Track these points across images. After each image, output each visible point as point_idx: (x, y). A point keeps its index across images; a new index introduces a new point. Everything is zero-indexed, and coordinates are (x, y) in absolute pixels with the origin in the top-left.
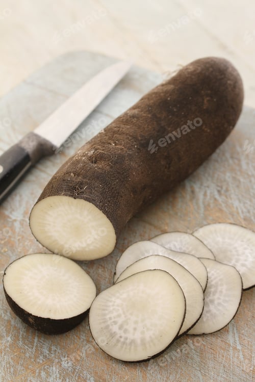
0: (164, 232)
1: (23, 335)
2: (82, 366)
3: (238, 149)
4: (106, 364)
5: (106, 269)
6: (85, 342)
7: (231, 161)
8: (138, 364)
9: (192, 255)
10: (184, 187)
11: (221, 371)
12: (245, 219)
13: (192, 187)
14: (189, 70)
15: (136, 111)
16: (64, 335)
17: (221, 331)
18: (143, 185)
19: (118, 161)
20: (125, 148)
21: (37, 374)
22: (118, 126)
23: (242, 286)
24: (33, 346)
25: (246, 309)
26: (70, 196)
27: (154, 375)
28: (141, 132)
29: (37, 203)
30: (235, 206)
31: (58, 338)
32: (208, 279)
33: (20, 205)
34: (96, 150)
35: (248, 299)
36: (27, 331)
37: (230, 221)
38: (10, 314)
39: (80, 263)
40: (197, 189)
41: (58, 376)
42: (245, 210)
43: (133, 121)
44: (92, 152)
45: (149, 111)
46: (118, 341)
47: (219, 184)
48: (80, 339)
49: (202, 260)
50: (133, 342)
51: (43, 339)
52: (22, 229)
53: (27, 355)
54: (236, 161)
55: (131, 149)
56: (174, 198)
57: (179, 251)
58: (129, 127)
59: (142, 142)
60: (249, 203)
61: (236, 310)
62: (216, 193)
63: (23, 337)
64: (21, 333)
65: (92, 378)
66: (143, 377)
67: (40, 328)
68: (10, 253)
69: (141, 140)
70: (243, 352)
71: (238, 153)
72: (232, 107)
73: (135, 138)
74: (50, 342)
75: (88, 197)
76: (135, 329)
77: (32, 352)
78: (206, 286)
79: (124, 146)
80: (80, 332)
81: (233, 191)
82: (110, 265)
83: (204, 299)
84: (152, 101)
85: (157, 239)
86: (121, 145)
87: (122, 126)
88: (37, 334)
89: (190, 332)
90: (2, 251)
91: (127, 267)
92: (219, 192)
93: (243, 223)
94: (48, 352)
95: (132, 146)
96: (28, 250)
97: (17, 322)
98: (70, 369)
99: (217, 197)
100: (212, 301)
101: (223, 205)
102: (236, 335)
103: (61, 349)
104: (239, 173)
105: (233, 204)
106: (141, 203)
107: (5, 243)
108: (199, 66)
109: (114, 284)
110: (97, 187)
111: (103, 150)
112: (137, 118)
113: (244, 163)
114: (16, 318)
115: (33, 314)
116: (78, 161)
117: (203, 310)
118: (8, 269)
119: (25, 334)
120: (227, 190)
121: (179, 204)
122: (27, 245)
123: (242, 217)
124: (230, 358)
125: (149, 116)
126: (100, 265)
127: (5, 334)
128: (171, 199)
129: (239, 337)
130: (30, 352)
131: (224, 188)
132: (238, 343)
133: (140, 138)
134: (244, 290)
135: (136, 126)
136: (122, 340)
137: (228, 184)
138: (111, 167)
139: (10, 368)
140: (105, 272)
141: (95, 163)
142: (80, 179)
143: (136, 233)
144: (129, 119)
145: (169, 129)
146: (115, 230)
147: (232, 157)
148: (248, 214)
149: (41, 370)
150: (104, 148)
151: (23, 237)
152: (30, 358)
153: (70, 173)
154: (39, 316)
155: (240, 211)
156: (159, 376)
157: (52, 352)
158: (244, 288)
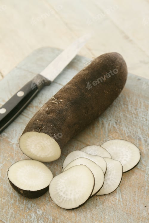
0: (87, 145)
1: (18, 200)
2: (47, 212)
3: (127, 99)
4: (58, 211)
5: (59, 166)
6: (48, 201)
7: (123, 106)
8: (73, 210)
9: (100, 157)
10: (98, 121)
11: (112, 211)
12: (128, 137)
13: (102, 121)
14: (96, 62)
15: (69, 86)
16: (38, 198)
17: (113, 193)
18: (73, 123)
19: (60, 112)
20: (64, 105)
21: (25, 217)
22: (60, 94)
23: (123, 171)
24: (23, 204)
25: (125, 182)
26: (37, 131)
27: (80, 215)
28: (72, 96)
29: (22, 135)
30: (124, 130)
31: (35, 200)
32: (107, 168)
33: (16, 136)
34: (49, 107)
35: (127, 177)
36: (21, 197)
37: (121, 138)
38: (12, 190)
39: (45, 163)
40: (105, 122)
41: (35, 217)
42: (128, 132)
43: (68, 91)
44: (47, 109)
45: (76, 85)
46: (63, 200)
47: (116, 119)
48: (46, 200)
49: (104, 159)
50: (70, 200)
51: (28, 201)
52: (17, 148)
53: (21, 209)
54: (126, 106)
55: (67, 106)
56: (93, 127)
57: (94, 155)
58: (66, 94)
59: (72, 102)
60: (131, 128)
61: (120, 182)
62: (115, 124)
63: (18, 201)
64: (18, 198)
65: (51, 218)
66: (75, 216)
67: (26, 195)
68: (11, 160)
69: (72, 101)
70: (123, 202)
71: (127, 101)
72: (120, 79)
73: (68, 100)
74: (32, 202)
75: (45, 131)
76: (71, 194)
77: (23, 208)
78: (106, 172)
79: (63, 104)
80: (46, 196)
81: (123, 122)
82: (61, 164)
83: (104, 178)
84: (78, 80)
85: (84, 149)
86: (61, 104)
87: (63, 94)
88: (25, 199)
89: (97, 194)
90: (8, 160)
91: (68, 164)
92: (116, 123)
93: (127, 139)
94: (30, 207)
95: (67, 104)
96: (20, 159)
97: (15, 194)
98: (41, 214)
99: (115, 126)
100: (109, 179)
101: (118, 130)
102: (120, 194)
103: (36, 205)
104: (127, 112)
105: (122, 129)
106: (74, 132)
107: (9, 155)
108: (101, 59)
109: (62, 172)
110: (49, 126)
111: (53, 107)
112: (70, 89)
113: (129, 107)
114: (15, 192)
115: (22, 189)
116: (41, 114)
117: (104, 183)
118: (10, 168)
119: (19, 199)
120: (120, 122)
121: (96, 131)
122: (20, 156)
123: (127, 135)
124: (116, 205)
125: (76, 88)
126: (55, 164)
127: (10, 200)
128: (92, 128)
129: (122, 195)
130: (22, 207)
131: (119, 121)
132: (121, 198)
133: (71, 100)
134: (123, 173)
135: (69, 93)
136: (65, 199)
137: (121, 119)
138: (57, 116)
139: (13, 215)
140: (58, 167)
141: (49, 114)
142: (41, 123)
143: (73, 147)
144: (66, 90)
145: (86, 94)
146: (60, 146)
147: (124, 104)
148: (130, 134)
149: (27, 215)
150: (53, 106)
151: (17, 152)
152: (22, 210)
153: (37, 120)
154: (25, 190)
155: (126, 133)
156: (83, 215)
157: (33, 207)
158: (124, 171)
